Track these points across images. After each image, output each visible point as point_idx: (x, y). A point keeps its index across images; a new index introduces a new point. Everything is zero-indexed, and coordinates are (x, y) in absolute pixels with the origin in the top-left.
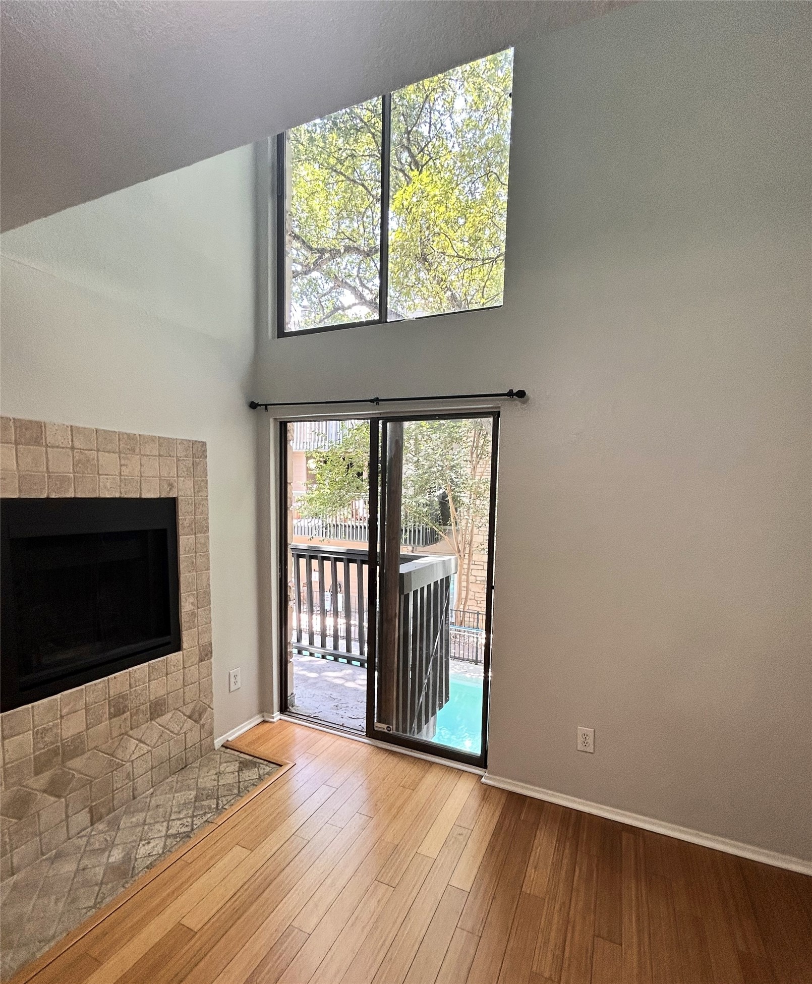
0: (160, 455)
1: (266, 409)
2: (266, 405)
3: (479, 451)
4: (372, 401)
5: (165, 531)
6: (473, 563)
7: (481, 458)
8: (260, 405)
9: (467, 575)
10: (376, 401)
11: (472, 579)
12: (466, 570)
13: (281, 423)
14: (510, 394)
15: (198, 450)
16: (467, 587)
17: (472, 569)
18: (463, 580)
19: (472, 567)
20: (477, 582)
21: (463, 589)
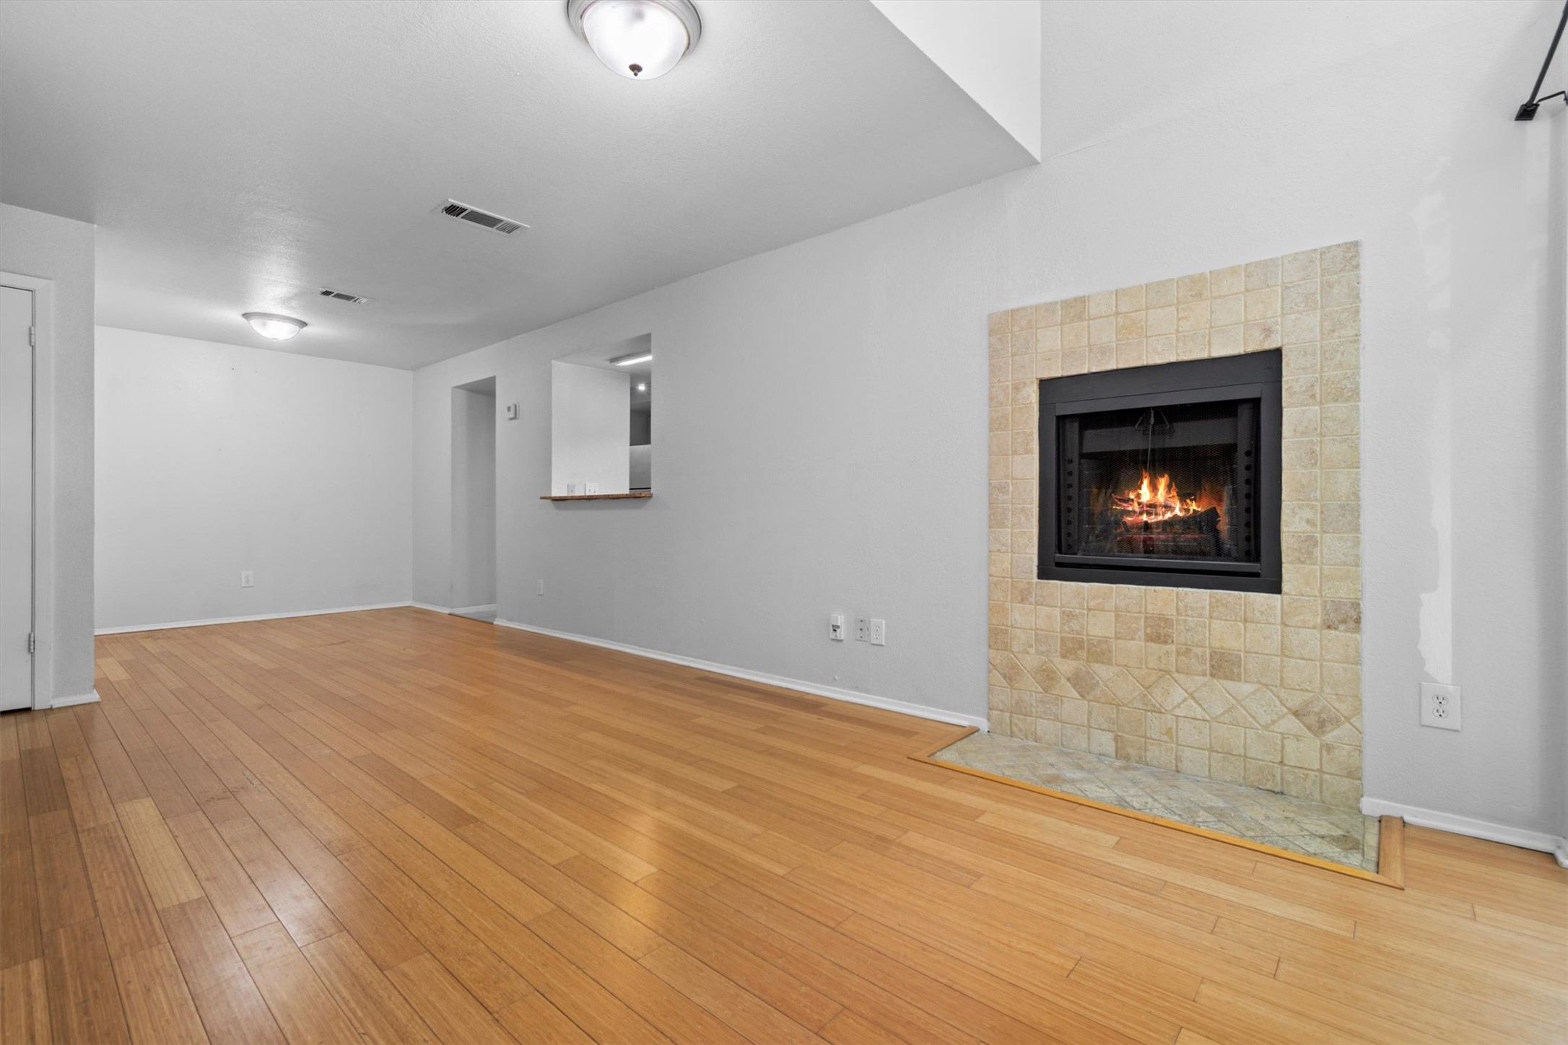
15: (1336, 261)
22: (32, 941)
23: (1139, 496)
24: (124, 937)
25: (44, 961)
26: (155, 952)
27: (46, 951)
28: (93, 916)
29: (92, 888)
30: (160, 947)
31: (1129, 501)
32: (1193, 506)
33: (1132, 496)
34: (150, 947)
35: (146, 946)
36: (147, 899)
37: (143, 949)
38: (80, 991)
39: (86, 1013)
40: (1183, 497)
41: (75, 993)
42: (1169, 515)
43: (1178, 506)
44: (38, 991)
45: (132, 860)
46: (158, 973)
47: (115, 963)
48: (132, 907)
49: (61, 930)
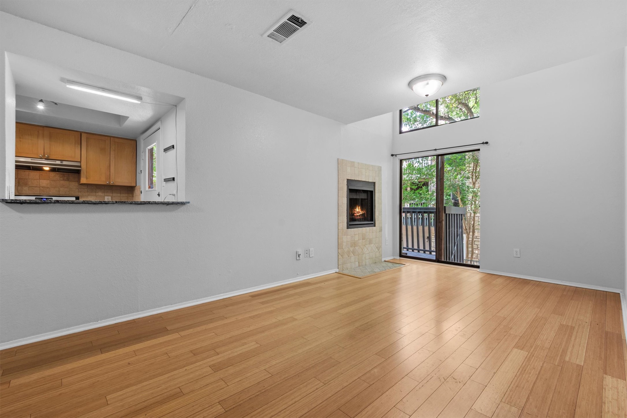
0: (372, 170)
1: (396, 156)
2: (396, 155)
3: (477, 174)
4: (434, 150)
5: (373, 191)
6: (476, 237)
7: (478, 178)
8: (394, 155)
9: (472, 244)
10: (436, 150)
11: (475, 247)
12: (471, 242)
13: (400, 160)
14: (483, 143)
15: (380, 169)
16: (472, 251)
17: (475, 241)
18: (469, 247)
19: (474, 240)
20: (478, 248)
21: (469, 252)
22: (565, 366)
23: (356, 210)
24: (542, 352)
25: (565, 359)
26: (539, 344)
27: (563, 361)
28: (545, 362)
29: (539, 372)
30: (537, 344)
31: (355, 211)
32: (363, 212)
33: (355, 210)
34: (539, 346)
35: (539, 347)
36: (528, 357)
37: (541, 346)
38: (560, 348)
39: (561, 343)
40: (362, 210)
41: (561, 347)
42: (360, 214)
43: (361, 212)
44: (569, 353)
45: (518, 374)
46: (542, 340)
47: (549, 348)
48: (534, 357)
49: (556, 364)
